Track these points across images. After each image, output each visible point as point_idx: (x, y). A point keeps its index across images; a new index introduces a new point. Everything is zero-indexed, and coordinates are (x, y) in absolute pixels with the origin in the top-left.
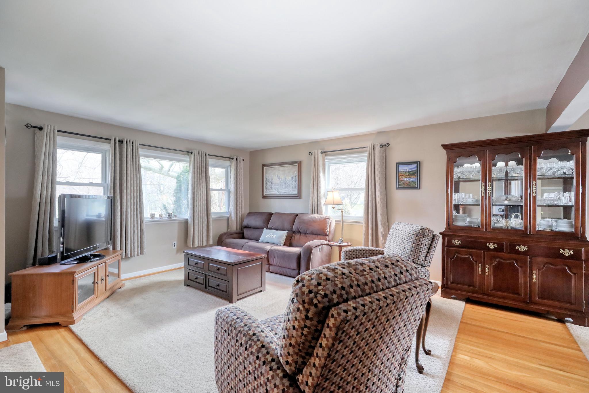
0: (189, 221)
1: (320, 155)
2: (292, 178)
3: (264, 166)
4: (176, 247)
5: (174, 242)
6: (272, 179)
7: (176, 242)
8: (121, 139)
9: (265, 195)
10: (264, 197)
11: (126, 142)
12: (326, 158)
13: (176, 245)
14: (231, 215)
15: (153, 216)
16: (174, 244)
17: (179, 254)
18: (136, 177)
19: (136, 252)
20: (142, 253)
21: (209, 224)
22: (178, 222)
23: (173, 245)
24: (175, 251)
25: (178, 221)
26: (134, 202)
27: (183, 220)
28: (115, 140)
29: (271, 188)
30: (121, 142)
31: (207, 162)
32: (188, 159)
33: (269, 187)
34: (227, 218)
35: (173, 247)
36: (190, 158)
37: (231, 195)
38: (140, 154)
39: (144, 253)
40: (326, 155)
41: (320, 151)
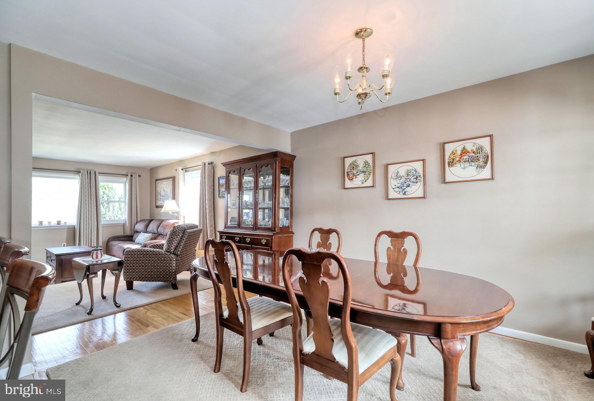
0: (76, 227)
1: (180, 171)
2: (170, 190)
3: (156, 180)
6: (160, 192)
7: (65, 244)
9: (157, 205)
10: (157, 207)
12: (186, 173)
13: (65, 246)
14: (126, 221)
15: (41, 223)
21: (99, 230)
23: (63, 246)
25: (67, 227)
27: (71, 226)
29: (160, 199)
31: (97, 179)
32: (78, 177)
33: (159, 198)
34: (123, 225)
36: (79, 176)
37: (126, 205)
40: (186, 171)
41: (180, 168)
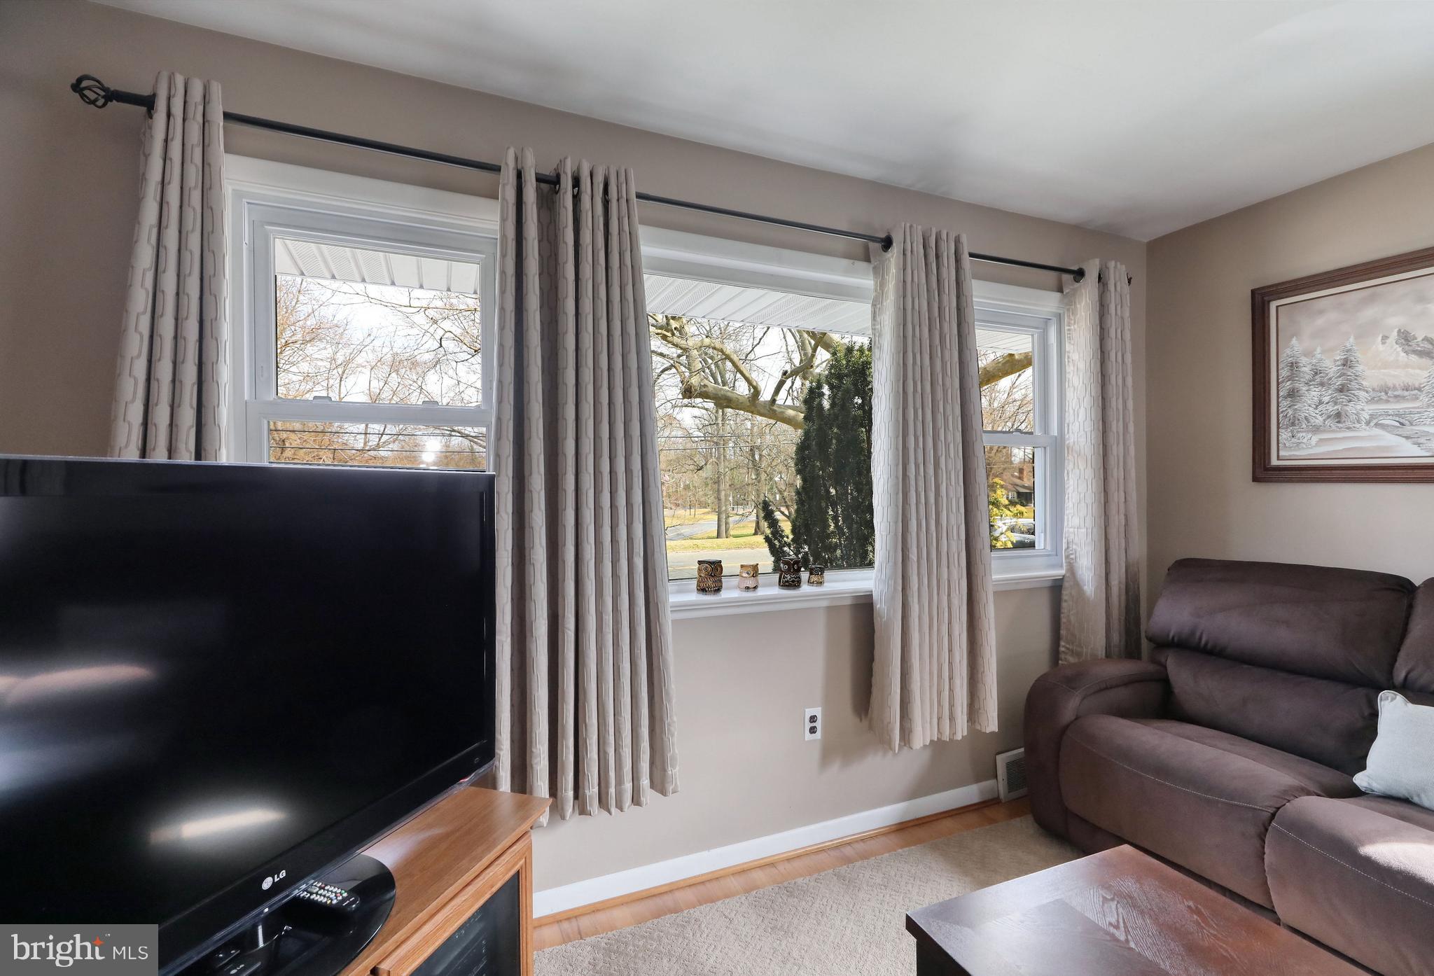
0: (880, 605)
3: (1269, 294)
4: (818, 735)
5: (809, 712)
7: (818, 711)
8: (548, 171)
11: (576, 182)
13: (818, 724)
14: (1072, 567)
16: (813, 719)
17: (835, 768)
18: (625, 367)
19: (628, 786)
20: (659, 784)
22: (828, 608)
23: (808, 725)
24: (816, 754)
25: (825, 604)
26: (612, 472)
28: (519, 175)
30: (550, 183)
35: (808, 736)
36: (879, 272)
37: (1069, 466)
38: (644, 262)
39: (670, 788)
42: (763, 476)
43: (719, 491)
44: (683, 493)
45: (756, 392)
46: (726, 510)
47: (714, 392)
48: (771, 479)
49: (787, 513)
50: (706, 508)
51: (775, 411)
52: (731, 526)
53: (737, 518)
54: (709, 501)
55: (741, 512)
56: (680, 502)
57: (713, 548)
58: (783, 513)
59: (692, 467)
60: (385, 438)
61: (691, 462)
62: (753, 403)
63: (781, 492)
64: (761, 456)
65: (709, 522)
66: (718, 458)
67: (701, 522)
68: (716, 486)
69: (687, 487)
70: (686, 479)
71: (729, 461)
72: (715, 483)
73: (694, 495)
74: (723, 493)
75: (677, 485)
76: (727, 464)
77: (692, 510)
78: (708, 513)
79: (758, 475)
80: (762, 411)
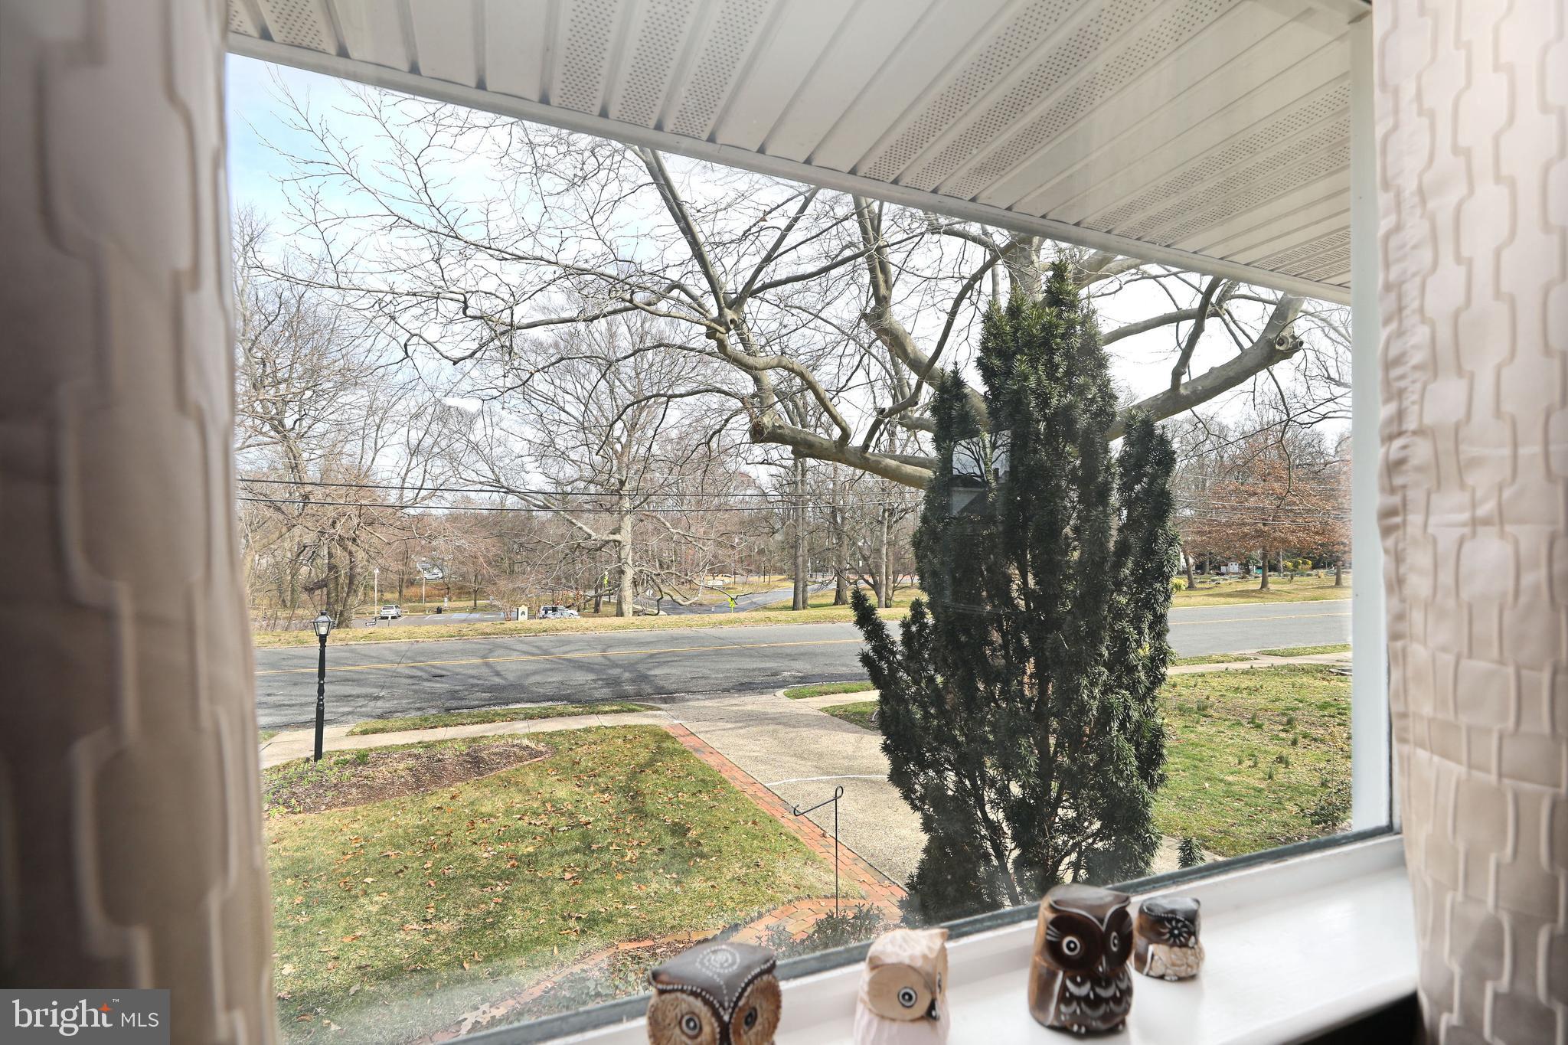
42: (846, 541)
43: (796, 557)
44: (757, 558)
45: (846, 435)
46: (803, 579)
47: (792, 434)
48: (854, 544)
49: (871, 581)
50: (781, 574)
51: (867, 459)
52: (809, 595)
53: (816, 586)
54: (786, 567)
55: (820, 579)
56: (752, 568)
57: (787, 622)
58: (867, 582)
59: (766, 530)
60: (423, 493)
61: (765, 524)
62: (839, 451)
63: (865, 559)
64: (843, 518)
65: (785, 590)
66: (797, 520)
67: (776, 590)
68: (793, 551)
69: (761, 552)
70: (760, 543)
71: (808, 524)
72: (792, 547)
73: (769, 560)
74: (800, 559)
75: (750, 549)
76: (805, 526)
77: (767, 577)
78: (784, 580)
79: (839, 538)
80: (852, 459)
